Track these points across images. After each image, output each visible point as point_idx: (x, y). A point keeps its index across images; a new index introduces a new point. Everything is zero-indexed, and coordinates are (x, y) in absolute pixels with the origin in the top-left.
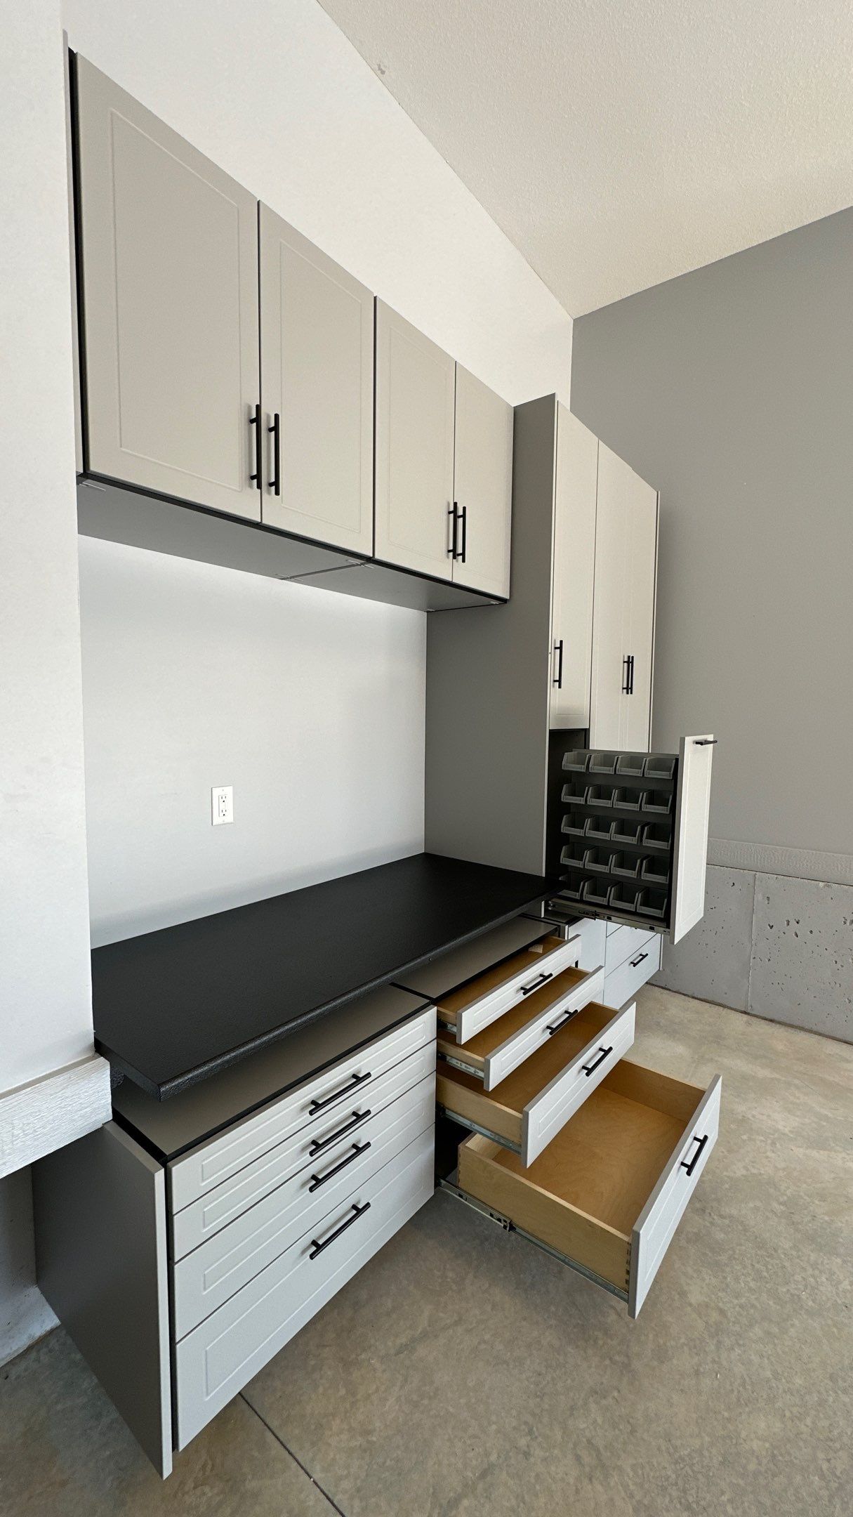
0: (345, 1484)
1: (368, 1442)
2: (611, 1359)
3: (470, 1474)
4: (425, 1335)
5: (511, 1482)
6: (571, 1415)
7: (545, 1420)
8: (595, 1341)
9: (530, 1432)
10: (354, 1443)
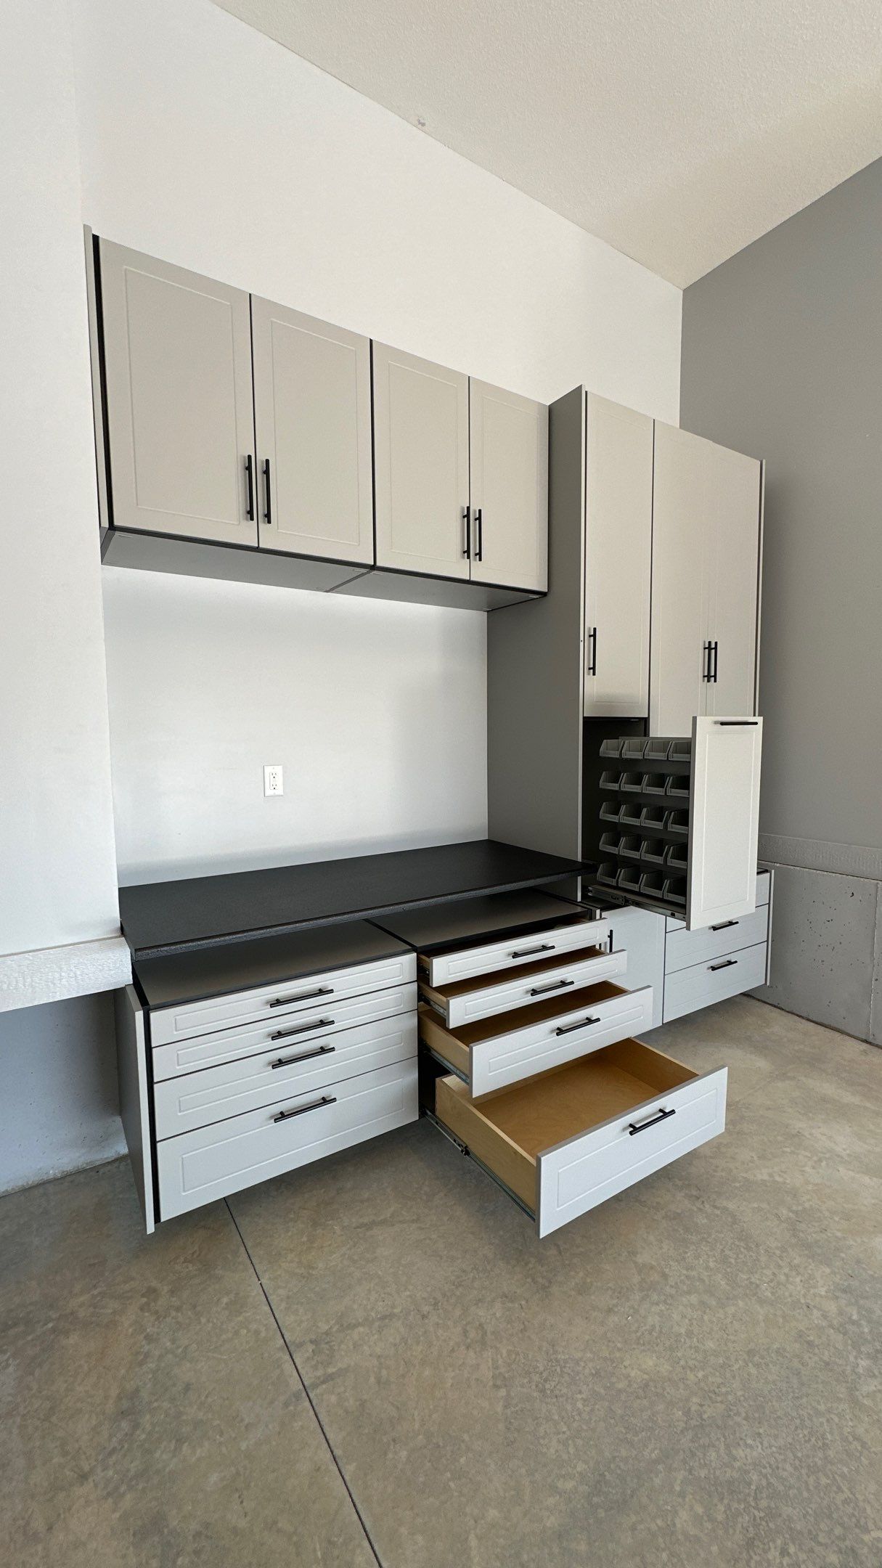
0: (281, 1292)
1: (309, 1273)
2: (533, 1279)
3: (373, 1314)
4: (384, 1222)
5: (402, 1329)
6: (476, 1304)
7: (453, 1300)
8: (526, 1264)
9: (436, 1304)
10: (297, 1271)
